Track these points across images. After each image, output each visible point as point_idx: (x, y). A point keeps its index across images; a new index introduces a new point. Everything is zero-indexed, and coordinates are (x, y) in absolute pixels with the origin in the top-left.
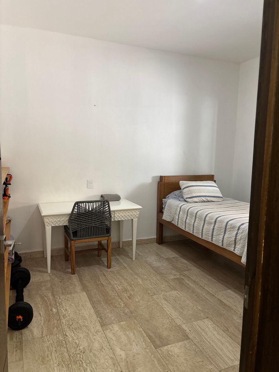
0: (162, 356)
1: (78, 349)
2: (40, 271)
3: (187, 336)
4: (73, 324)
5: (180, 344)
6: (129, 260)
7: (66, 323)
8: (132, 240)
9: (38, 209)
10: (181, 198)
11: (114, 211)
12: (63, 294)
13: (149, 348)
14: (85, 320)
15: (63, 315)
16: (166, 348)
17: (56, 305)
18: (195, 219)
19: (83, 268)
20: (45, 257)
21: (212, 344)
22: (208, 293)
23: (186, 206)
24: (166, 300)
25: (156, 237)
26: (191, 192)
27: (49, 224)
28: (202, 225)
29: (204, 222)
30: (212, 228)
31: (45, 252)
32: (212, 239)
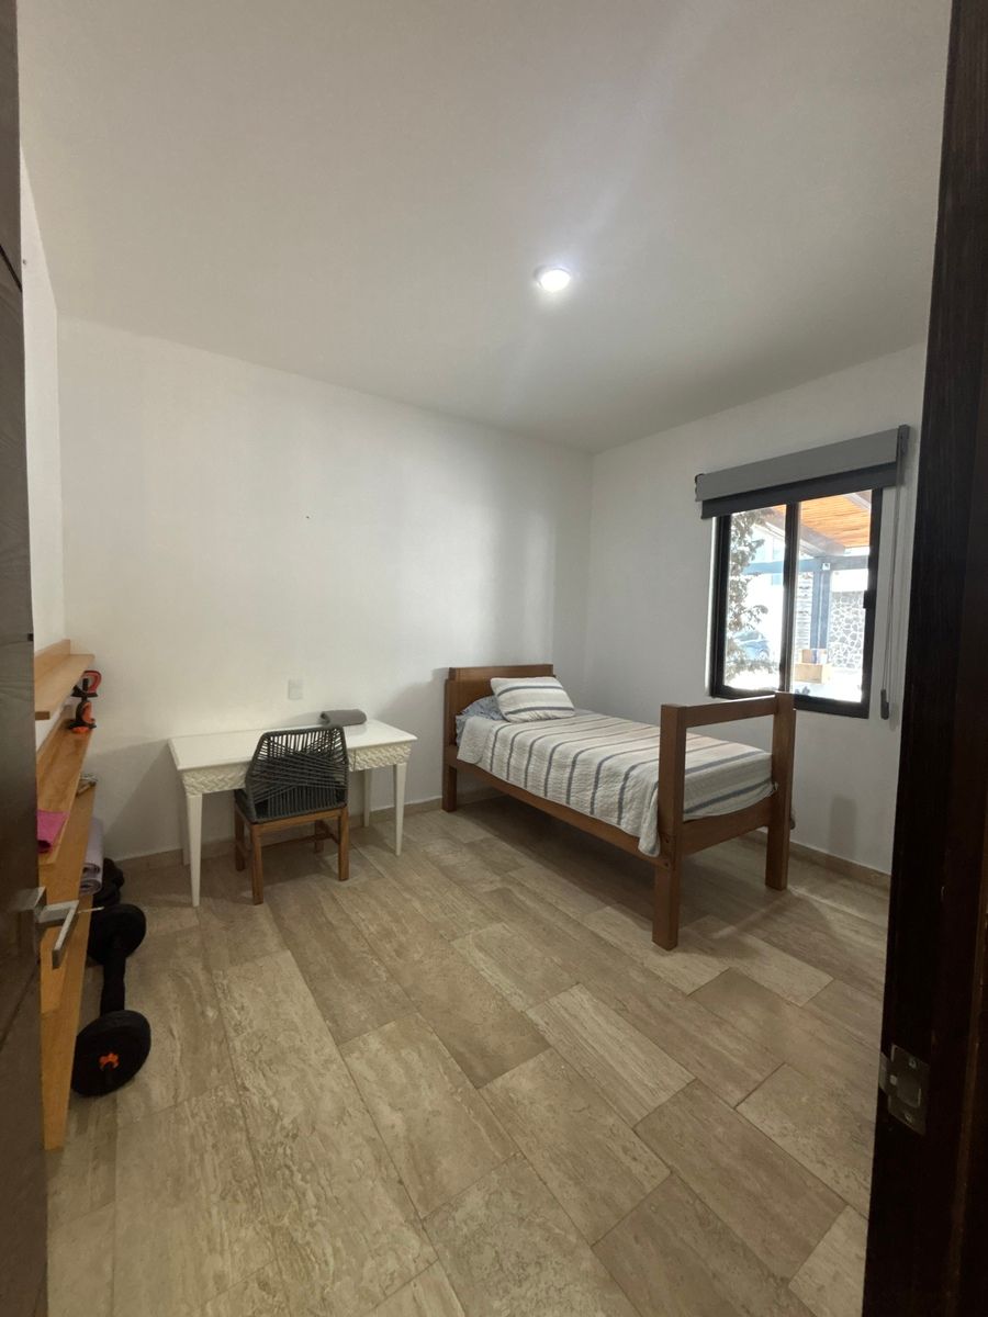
0: (493, 1108)
1: (278, 1128)
2: (172, 904)
3: (543, 1038)
4: (261, 1049)
5: (531, 1063)
6: (387, 855)
7: (243, 1048)
8: (395, 808)
9: (167, 754)
10: (495, 712)
11: (355, 750)
12: (233, 962)
13: (460, 1090)
14: (293, 1033)
15: (236, 1025)
16: (499, 1082)
17: (214, 995)
18: (530, 756)
19: (280, 884)
20: (186, 863)
21: (602, 1052)
22: (568, 919)
23: (508, 730)
24: (481, 949)
25: (441, 797)
26: (514, 700)
27: (196, 788)
28: (545, 770)
29: (550, 763)
30: (567, 775)
31: (185, 852)
32: (568, 798)
